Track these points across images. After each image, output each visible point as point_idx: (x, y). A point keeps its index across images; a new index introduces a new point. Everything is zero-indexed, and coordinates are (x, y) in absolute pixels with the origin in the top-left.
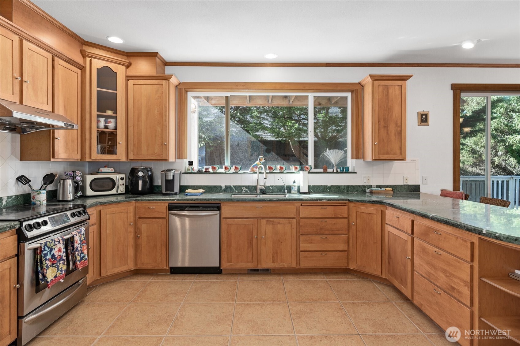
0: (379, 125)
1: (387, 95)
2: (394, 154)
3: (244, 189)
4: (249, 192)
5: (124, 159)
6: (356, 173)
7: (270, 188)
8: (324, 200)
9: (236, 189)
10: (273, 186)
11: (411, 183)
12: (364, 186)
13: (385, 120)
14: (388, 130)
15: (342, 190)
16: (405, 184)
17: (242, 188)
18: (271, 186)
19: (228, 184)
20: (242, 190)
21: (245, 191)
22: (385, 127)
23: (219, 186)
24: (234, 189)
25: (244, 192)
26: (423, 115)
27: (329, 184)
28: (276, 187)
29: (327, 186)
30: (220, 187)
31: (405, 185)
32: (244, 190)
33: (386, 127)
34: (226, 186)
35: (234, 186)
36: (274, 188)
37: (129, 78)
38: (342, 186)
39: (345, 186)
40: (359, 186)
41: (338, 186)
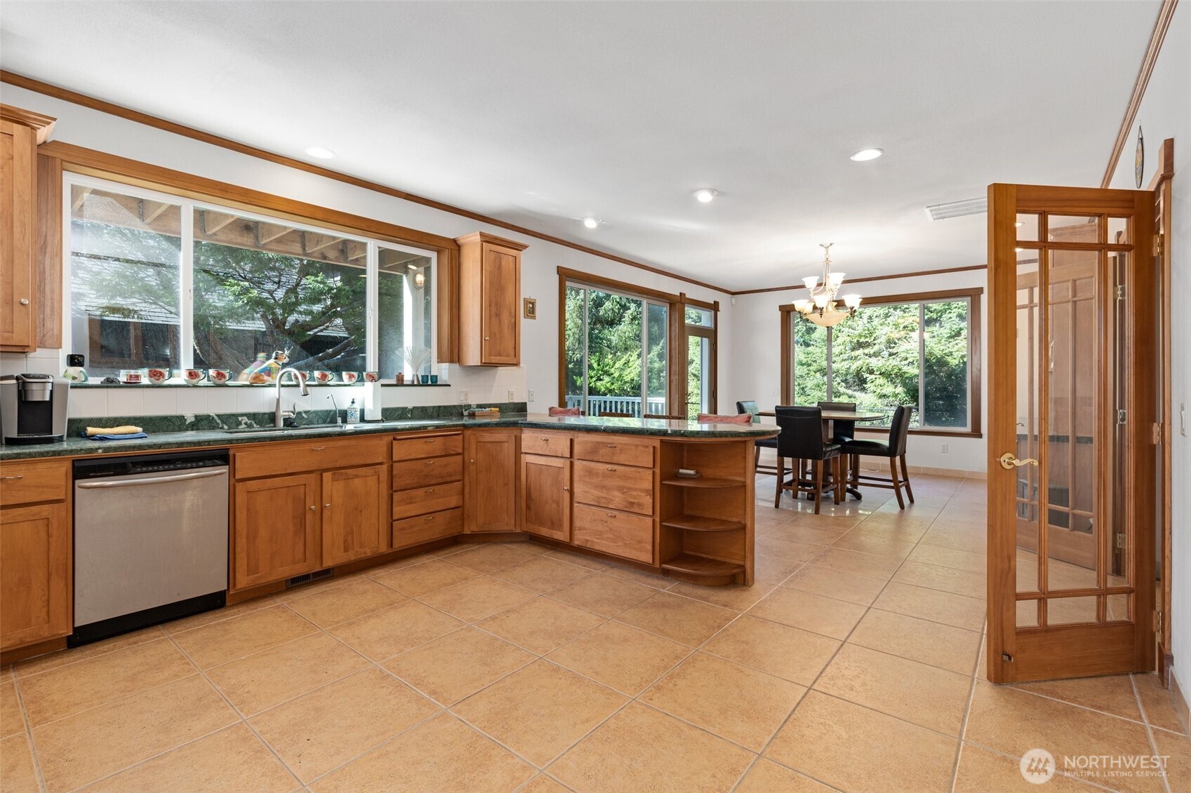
0: (490, 311)
1: (500, 267)
2: (508, 356)
3: (245, 419)
4: (255, 425)
6: (450, 385)
7: (304, 415)
8: (430, 428)
9: (223, 422)
10: (309, 412)
11: (517, 400)
12: (461, 406)
13: (496, 304)
14: (500, 320)
15: (430, 414)
16: (511, 401)
17: (240, 419)
18: (305, 412)
19: (203, 411)
20: (240, 423)
21: (246, 424)
22: (496, 314)
23: (177, 417)
24: (218, 421)
25: (244, 426)
26: (530, 303)
27: (410, 406)
28: (316, 412)
29: (407, 408)
30: (182, 418)
31: (510, 403)
32: (243, 422)
33: (498, 315)
34: (196, 416)
35: (218, 416)
36: (311, 416)
38: (430, 407)
39: (434, 407)
40: (454, 406)
41: (424, 407)
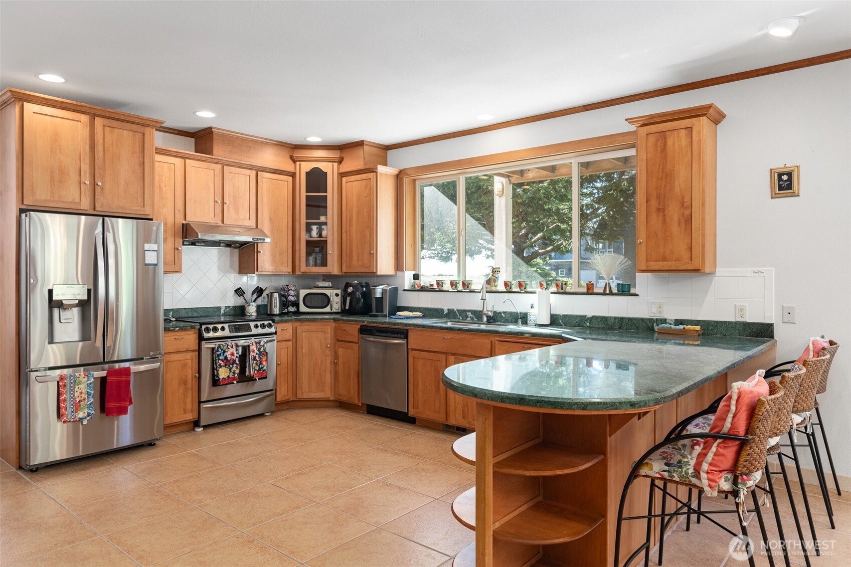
0: (647, 207)
2: (678, 259)
3: (470, 314)
4: (475, 319)
5: (336, 272)
6: (637, 295)
7: (503, 314)
8: (527, 335)
9: (460, 315)
10: (506, 312)
11: (752, 317)
12: (651, 320)
13: (658, 197)
14: (664, 216)
15: (610, 324)
16: (739, 319)
17: (468, 313)
18: (504, 313)
19: (451, 307)
20: (467, 317)
21: (470, 317)
22: (659, 210)
23: (441, 309)
24: (458, 314)
25: (469, 319)
27: (589, 314)
28: (511, 313)
29: (586, 316)
30: (442, 310)
32: (469, 316)
33: (661, 210)
34: (448, 310)
35: (457, 310)
36: (507, 316)
37: (342, 175)
38: (611, 318)
39: (615, 318)
40: (642, 319)
41: (604, 317)
